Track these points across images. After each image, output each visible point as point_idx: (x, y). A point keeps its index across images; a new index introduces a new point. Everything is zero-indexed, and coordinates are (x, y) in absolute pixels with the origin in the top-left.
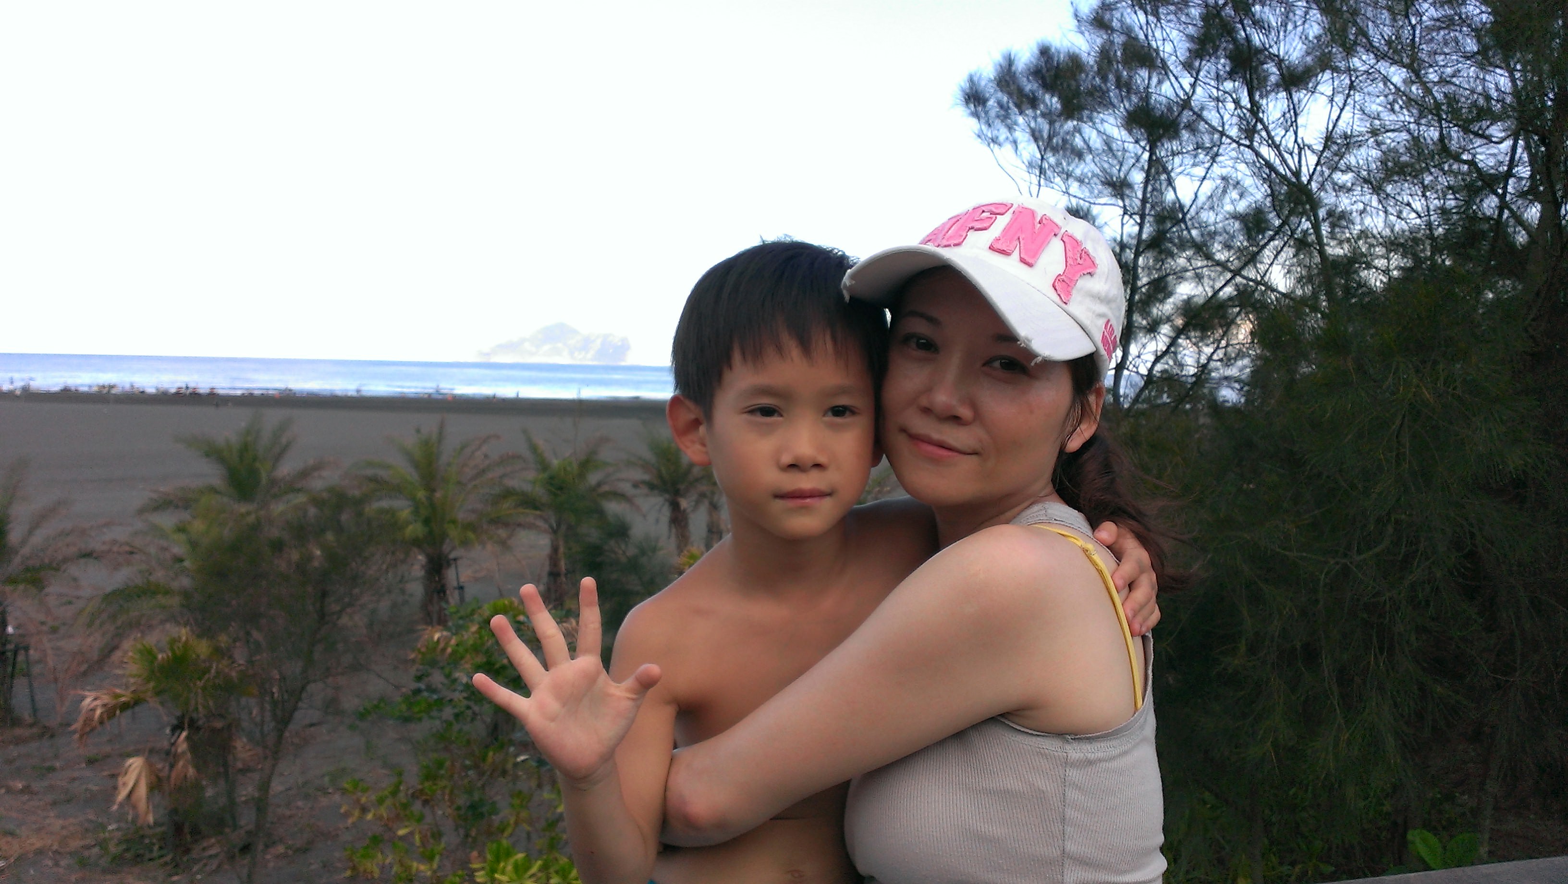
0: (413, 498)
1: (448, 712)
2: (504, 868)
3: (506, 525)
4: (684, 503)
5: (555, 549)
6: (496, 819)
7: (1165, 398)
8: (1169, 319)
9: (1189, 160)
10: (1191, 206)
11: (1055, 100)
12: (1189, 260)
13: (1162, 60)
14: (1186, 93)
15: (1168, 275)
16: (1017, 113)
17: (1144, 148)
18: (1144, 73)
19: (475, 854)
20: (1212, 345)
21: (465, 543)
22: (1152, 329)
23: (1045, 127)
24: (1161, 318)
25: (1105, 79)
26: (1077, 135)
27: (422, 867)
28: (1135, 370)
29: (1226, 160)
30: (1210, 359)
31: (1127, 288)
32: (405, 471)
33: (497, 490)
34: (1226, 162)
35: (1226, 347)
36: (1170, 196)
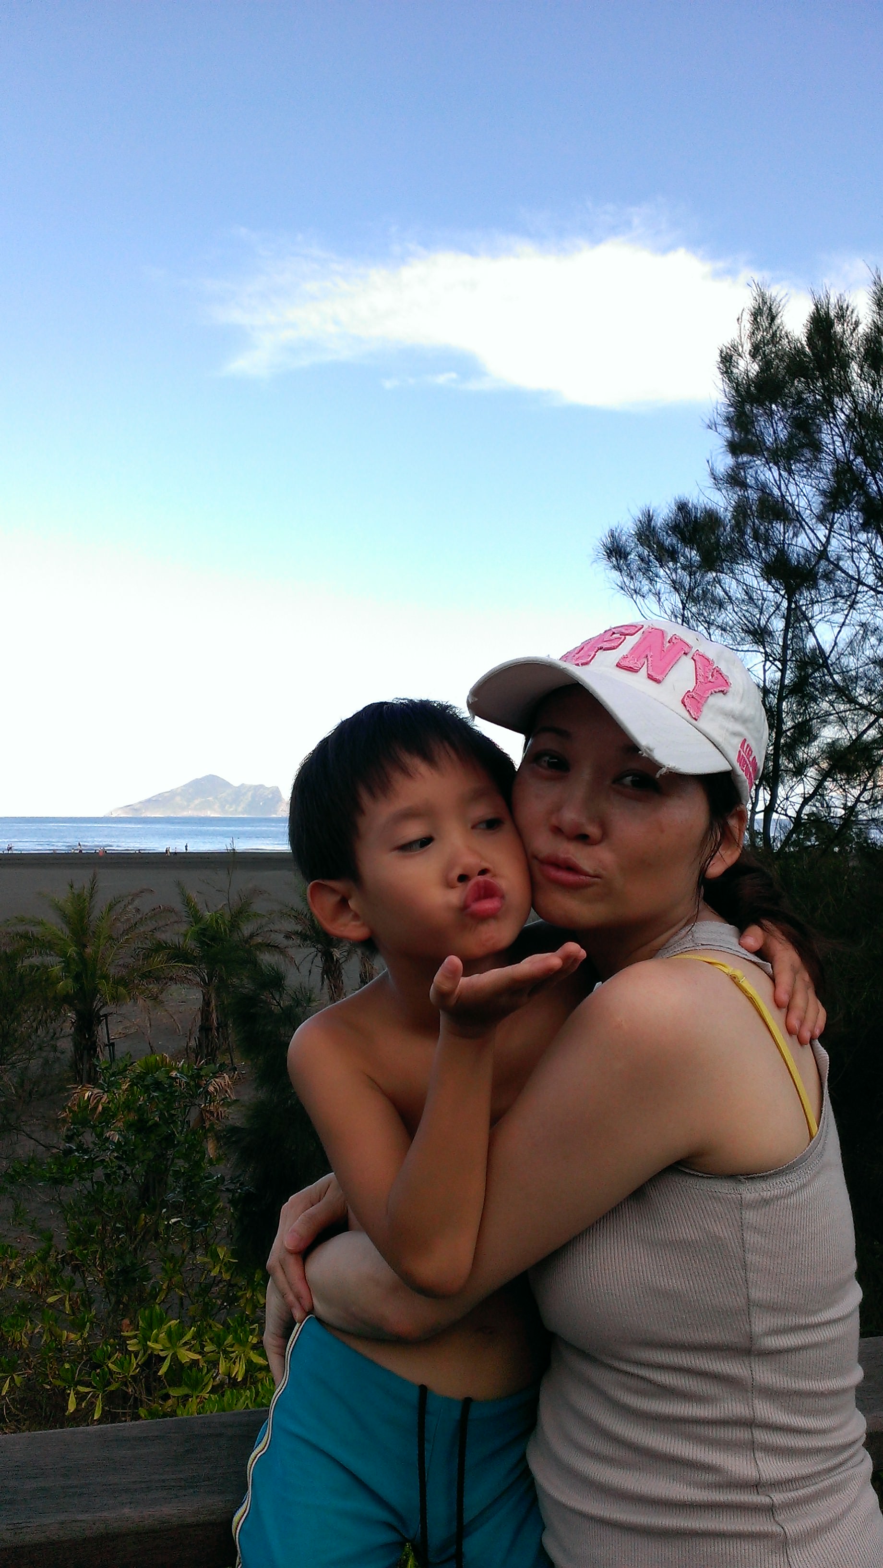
0: (63, 954)
1: (99, 1173)
2: (157, 1335)
3: (158, 979)
4: (337, 954)
5: (207, 1003)
6: (148, 1285)
7: (813, 841)
8: (814, 762)
9: (828, 608)
10: (831, 652)
11: (694, 553)
12: (831, 703)
13: (798, 513)
14: (823, 545)
15: (811, 719)
16: (658, 565)
17: (783, 597)
18: (779, 527)
19: (127, 1321)
20: (859, 788)
21: (116, 999)
22: (799, 771)
23: (687, 579)
24: (807, 761)
25: (742, 533)
26: (717, 585)
27: (72, 1336)
28: (783, 812)
29: (865, 607)
30: (858, 800)
31: (772, 730)
32: (55, 926)
33: (149, 945)
34: (865, 609)
35: (873, 788)
36: (811, 642)
